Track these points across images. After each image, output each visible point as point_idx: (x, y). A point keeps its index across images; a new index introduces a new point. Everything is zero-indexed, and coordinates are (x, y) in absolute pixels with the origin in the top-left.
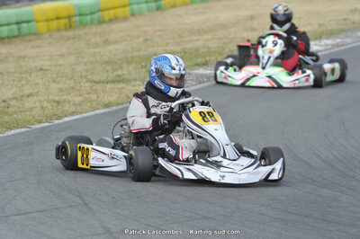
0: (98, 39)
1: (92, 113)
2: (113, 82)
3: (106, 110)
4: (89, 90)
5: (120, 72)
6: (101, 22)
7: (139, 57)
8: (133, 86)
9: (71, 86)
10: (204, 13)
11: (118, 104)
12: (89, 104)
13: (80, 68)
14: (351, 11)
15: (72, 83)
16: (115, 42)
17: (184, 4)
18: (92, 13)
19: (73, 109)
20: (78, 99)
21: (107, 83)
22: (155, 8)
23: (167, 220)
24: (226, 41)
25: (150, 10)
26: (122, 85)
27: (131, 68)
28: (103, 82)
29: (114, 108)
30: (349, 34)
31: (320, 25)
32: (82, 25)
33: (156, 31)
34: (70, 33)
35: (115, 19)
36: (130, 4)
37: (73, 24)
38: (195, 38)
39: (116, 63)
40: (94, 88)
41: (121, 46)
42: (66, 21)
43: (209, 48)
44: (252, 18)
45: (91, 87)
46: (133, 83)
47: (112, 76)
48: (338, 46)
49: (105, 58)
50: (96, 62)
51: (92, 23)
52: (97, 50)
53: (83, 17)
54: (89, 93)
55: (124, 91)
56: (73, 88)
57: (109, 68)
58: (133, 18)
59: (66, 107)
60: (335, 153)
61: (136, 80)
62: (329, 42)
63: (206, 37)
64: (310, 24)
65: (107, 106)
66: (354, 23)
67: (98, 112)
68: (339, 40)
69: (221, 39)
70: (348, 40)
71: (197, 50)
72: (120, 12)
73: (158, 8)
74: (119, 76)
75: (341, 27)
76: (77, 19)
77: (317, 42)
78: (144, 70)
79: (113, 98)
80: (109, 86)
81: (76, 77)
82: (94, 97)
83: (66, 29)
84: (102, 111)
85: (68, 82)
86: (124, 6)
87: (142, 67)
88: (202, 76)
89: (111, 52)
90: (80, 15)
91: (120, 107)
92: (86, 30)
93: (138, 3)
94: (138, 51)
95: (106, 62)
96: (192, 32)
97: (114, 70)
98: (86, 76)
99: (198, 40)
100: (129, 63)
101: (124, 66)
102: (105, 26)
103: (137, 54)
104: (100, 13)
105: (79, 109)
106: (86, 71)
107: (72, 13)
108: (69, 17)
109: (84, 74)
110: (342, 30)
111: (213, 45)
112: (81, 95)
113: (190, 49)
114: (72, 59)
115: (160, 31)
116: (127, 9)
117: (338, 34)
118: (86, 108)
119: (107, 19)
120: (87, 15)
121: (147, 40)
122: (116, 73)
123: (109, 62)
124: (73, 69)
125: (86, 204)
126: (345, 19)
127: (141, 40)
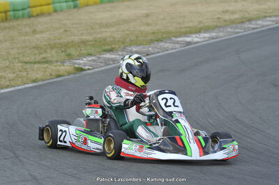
0: (28, 29)
1: (23, 87)
2: (39, 63)
3: (34, 84)
4: (20, 68)
5: (45, 55)
6: (30, 16)
7: (60, 44)
8: (56, 66)
9: (6, 65)
10: (111, 11)
11: (43, 80)
12: (20, 80)
13: (14, 52)
14: (223, 12)
15: (7, 63)
16: (42, 32)
17: (95, 4)
18: (24, 9)
19: (8, 83)
20: (12, 76)
21: (35, 63)
22: (72, 6)
23: (80, 170)
24: (127, 32)
25: (69, 8)
26: (46, 65)
27: (53, 52)
28: (31, 63)
29: (40, 83)
30: (222, 29)
31: (200, 22)
32: (16, 18)
33: (73, 24)
34: (6, 24)
35: (41, 14)
36: (53, 3)
37: (9, 17)
38: (103, 30)
39: (41, 48)
40: (25, 67)
41: (46, 35)
42: (3, 15)
43: (114, 38)
44: (147, 15)
45: (22, 66)
46: (55, 64)
47: (38, 58)
48: (213, 38)
49: (33, 44)
50: (27, 47)
51: (23, 17)
52: (27, 38)
53: (16, 12)
54: (20, 71)
55: (47, 70)
56: (8, 67)
57: (36, 52)
58: (55, 14)
59: (3, 82)
60: (210, 121)
61: (57, 61)
62: (207, 35)
63: (112, 29)
64: (192, 21)
65: (34, 81)
66: (225, 21)
67: (27, 86)
68: (214, 34)
69: (124, 31)
70: (221, 34)
71: (105, 39)
72: (45, 9)
73: (75, 7)
74: (45, 58)
75: (215, 24)
76: (12, 13)
77: (197, 35)
78: (64, 53)
79: (39, 75)
80: (36, 66)
81: (10, 59)
82: (25, 74)
83: (3, 21)
84: (31, 85)
85: (4, 62)
86: (48, 4)
87: (63, 52)
88: (109, 59)
89: (38, 39)
90: (14, 10)
91: (45, 82)
92: (19, 22)
93: (59, 2)
94: (59, 39)
95: (34, 47)
96: (101, 25)
97: (40, 54)
98: (18, 58)
99: (106, 32)
100: (52, 48)
101: (48, 51)
102: (33, 19)
103: (58, 41)
104: (30, 9)
105: (12, 83)
106: (19, 54)
107: (7, 8)
108: (6, 12)
109: (17, 56)
110: (217, 27)
111: (118, 36)
112: (14, 73)
113: (100, 38)
114: (7, 44)
115: (77, 24)
116: (51, 6)
117: (214, 29)
118: (19, 83)
119: (35, 14)
120: (19, 10)
121: (66, 31)
122: (42, 56)
123: (36, 48)
124: (8, 52)
125: (17, 157)
126: (219, 18)
127: (62, 30)
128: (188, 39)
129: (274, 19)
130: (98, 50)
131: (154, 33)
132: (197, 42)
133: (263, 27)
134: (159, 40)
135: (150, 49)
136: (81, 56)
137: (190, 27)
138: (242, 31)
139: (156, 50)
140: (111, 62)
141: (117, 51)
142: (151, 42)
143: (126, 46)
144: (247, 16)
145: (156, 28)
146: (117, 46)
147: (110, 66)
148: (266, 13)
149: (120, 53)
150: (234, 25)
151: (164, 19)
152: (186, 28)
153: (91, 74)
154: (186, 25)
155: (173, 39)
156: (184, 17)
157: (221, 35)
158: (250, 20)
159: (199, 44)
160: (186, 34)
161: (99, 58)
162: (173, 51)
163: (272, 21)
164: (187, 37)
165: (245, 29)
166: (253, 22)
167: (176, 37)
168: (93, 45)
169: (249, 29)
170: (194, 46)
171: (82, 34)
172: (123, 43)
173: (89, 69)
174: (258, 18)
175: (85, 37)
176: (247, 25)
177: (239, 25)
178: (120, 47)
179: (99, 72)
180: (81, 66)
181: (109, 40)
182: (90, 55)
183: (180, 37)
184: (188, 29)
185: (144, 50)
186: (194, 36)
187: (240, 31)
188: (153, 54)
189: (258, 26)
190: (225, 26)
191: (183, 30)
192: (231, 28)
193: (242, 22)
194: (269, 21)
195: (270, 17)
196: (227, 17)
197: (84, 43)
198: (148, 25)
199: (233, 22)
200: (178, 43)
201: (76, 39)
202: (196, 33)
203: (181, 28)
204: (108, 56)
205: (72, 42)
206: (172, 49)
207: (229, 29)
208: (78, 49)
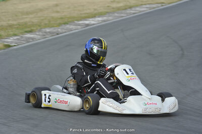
128: (87, 22)
129: (148, 6)
130: (21, 31)
131: (62, 18)
132: (94, 24)
133: (140, 12)
134: (66, 23)
135: (59, 30)
136: (8, 36)
137: (87, 13)
138: (125, 15)
139: (64, 31)
140: (31, 40)
141: (35, 32)
142: (60, 25)
143: (42, 28)
144: (128, 4)
145: (63, 15)
146: (35, 28)
147: (30, 43)
148: (142, 2)
149: (38, 33)
150: (120, 11)
151: (69, 8)
152: (85, 14)
153: (16, 50)
154: (85, 12)
155: (76, 22)
156: (83, 6)
157: (110, 18)
158: (131, 8)
159: (95, 26)
160: (85, 18)
161: (22, 37)
162: (77, 31)
163: (147, 8)
164: (86, 20)
165: (127, 14)
166: (133, 9)
167: (78, 20)
168: (17, 28)
169: (131, 14)
170: (91, 27)
171: (9, 20)
172: (39, 26)
173: (15, 46)
174: (137, 6)
175: (11, 22)
176: (128, 11)
177: (124, 11)
178: (37, 29)
179: (22, 47)
180: (9, 44)
181: (29, 24)
182: (15, 35)
183: (81, 20)
184: (86, 15)
185: (55, 31)
186: (91, 19)
187: (124, 15)
188: (61, 33)
189: (137, 12)
190: (114, 12)
191: (83, 16)
192: (118, 13)
193: (126, 9)
194: (144, 8)
195: (145, 5)
196: (115, 5)
197: (11, 26)
198: (58, 12)
199: (119, 9)
200: (79, 25)
201: (4, 23)
202: (92, 17)
203: (81, 14)
204: (28, 35)
205: (2, 26)
206: (75, 30)
207: (116, 15)
208: (7, 31)
